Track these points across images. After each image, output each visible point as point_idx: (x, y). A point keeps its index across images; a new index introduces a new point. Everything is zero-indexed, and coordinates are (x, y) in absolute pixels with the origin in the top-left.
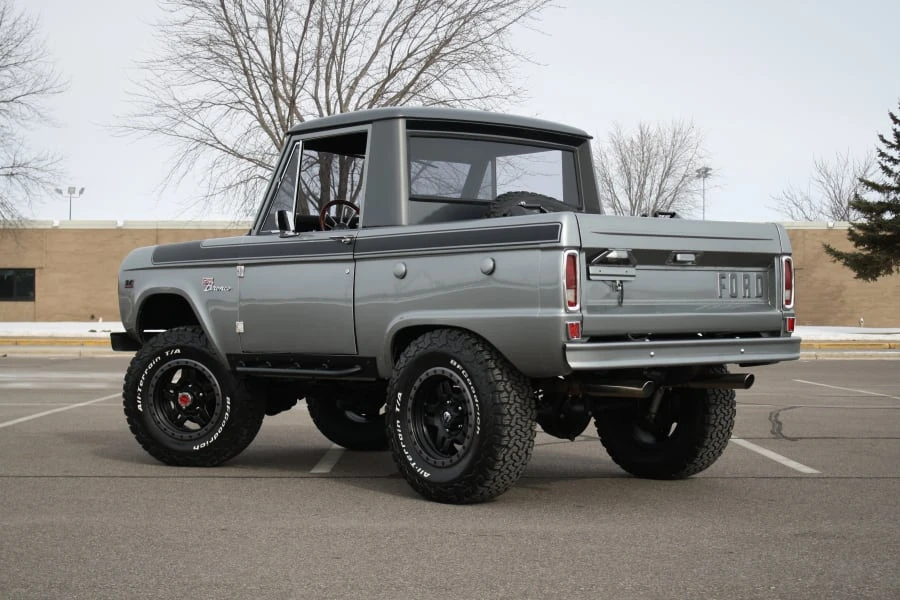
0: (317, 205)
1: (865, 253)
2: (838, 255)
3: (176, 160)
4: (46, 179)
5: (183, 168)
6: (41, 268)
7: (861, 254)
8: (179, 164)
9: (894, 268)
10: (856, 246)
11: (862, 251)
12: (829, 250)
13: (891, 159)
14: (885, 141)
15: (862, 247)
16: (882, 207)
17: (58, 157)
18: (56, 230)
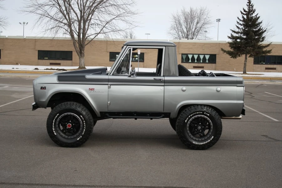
0: (77, 34)
1: (232, 51)
2: (225, 51)
3: (37, 20)
4: (3, 24)
5: (39, 23)
6: (3, 49)
7: (230, 51)
8: (38, 22)
9: (241, 55)
10: (231, 48)
11: (232, 50)
12: (222, 50)
13: (240, 24)
14: (239, 19)
15: (232, 49)
16: (237, 38)
17: (6, 18)
18: (7, 39)
